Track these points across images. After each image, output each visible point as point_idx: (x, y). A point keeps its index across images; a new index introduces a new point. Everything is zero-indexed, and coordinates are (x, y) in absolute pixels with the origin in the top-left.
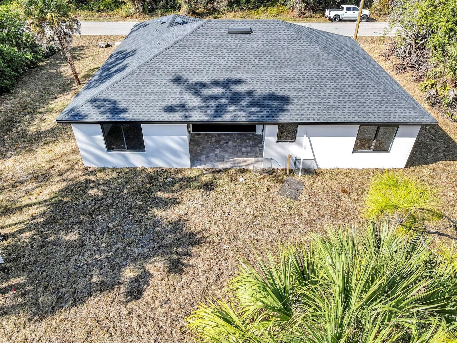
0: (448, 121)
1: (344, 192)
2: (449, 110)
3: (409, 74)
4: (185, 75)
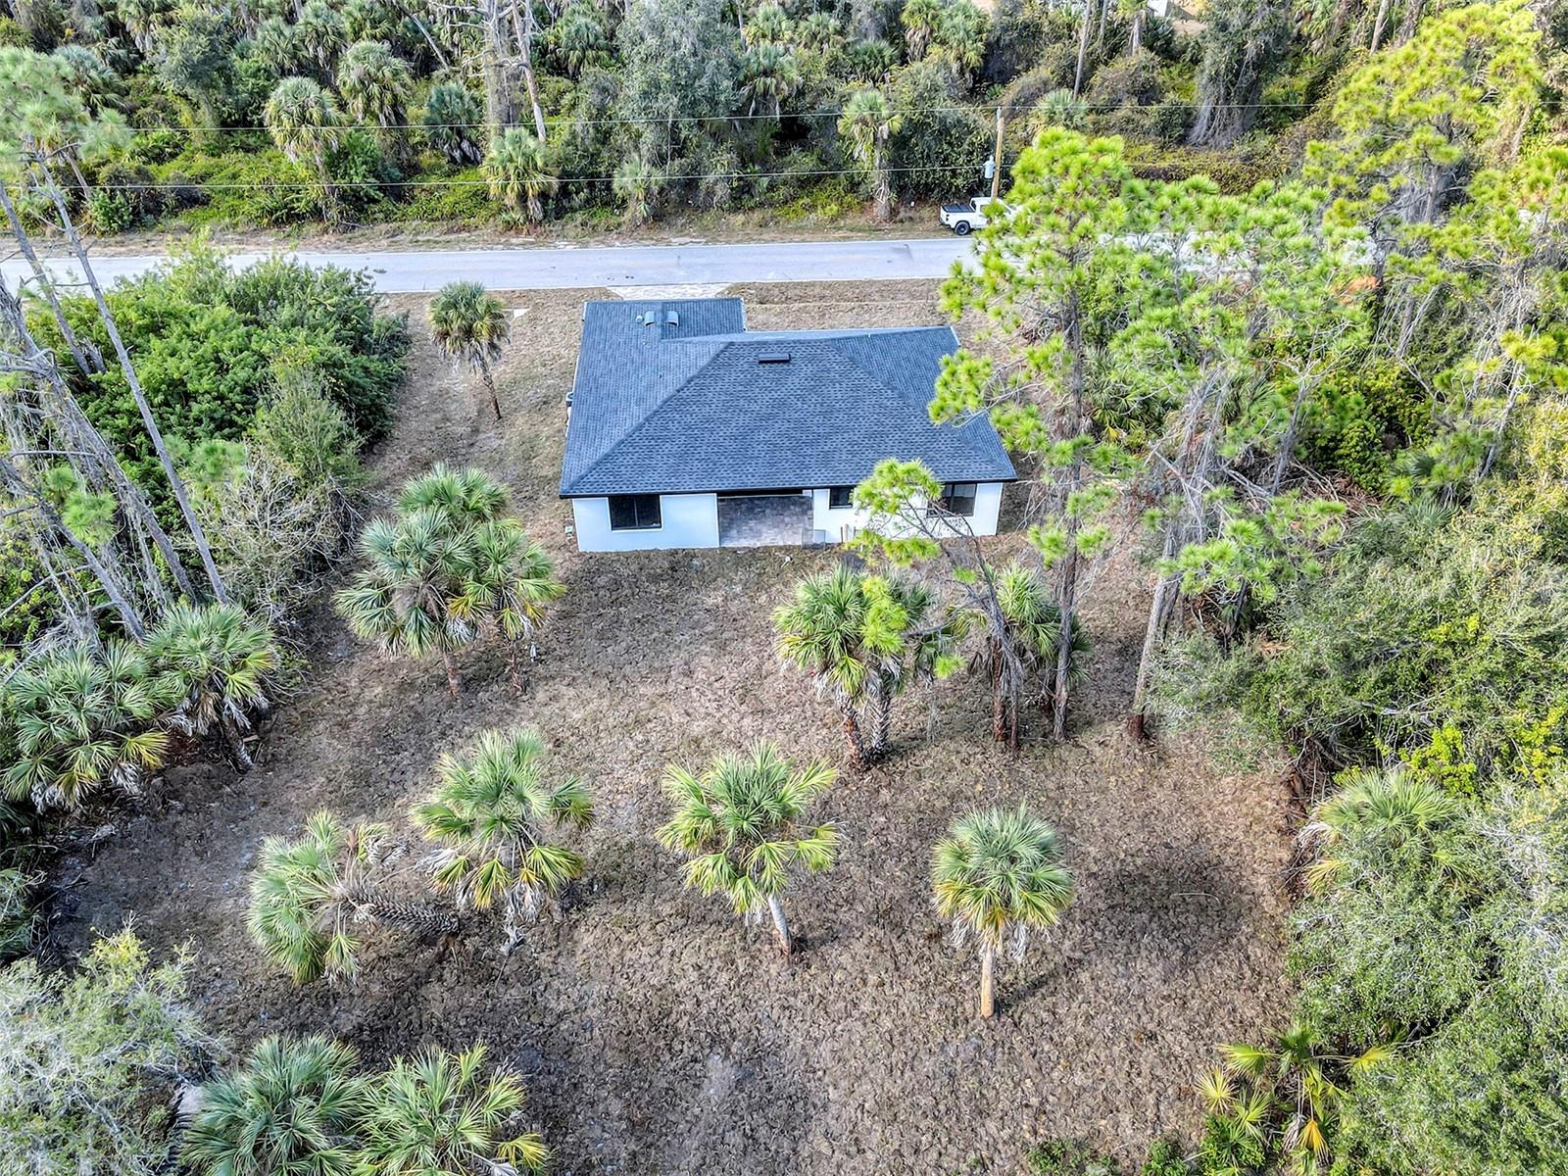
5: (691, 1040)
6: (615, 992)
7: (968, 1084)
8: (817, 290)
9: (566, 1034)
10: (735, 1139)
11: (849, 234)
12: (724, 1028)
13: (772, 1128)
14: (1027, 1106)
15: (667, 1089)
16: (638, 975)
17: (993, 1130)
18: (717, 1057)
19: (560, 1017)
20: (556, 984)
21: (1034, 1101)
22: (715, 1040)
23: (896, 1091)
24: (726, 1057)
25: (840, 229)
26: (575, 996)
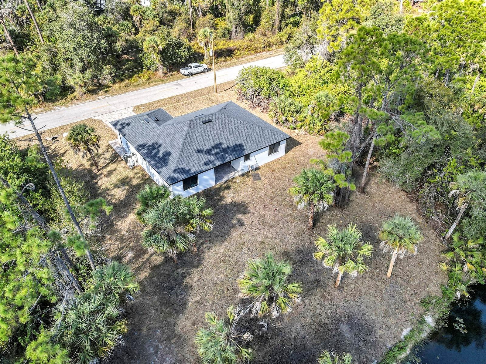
0: (286, 130)
1: (273, 171)
2: (284, 124)
3: (258, 109)
4: (201, 148)
5: (332, 324)
6: (303, 323)
7: (397, 296)
8: (163, 102)
9: (300, 343)
10: (361, 343)
11: (155, 83)
12: (337, 316)
13: (367, 335)
14: (412, 294)
15: (337, 341)
16: (305, 315)
17: (410, 305)
18: (341, 325)
19: (295, 339)
20: (286, 331)
21: (412, 292)
22: (338, 320)
23: (386, 308)
24: (344, 324)
25: (151, 82)
26: (294, 331)
